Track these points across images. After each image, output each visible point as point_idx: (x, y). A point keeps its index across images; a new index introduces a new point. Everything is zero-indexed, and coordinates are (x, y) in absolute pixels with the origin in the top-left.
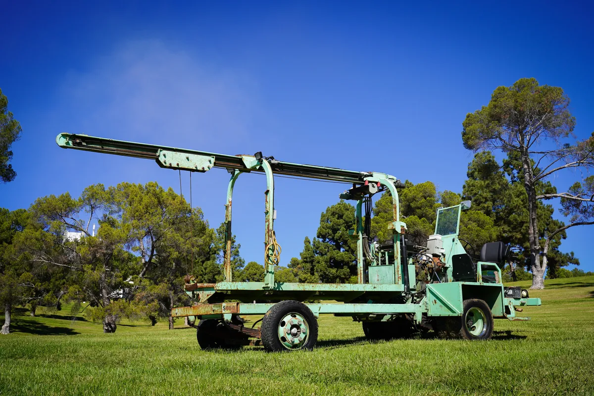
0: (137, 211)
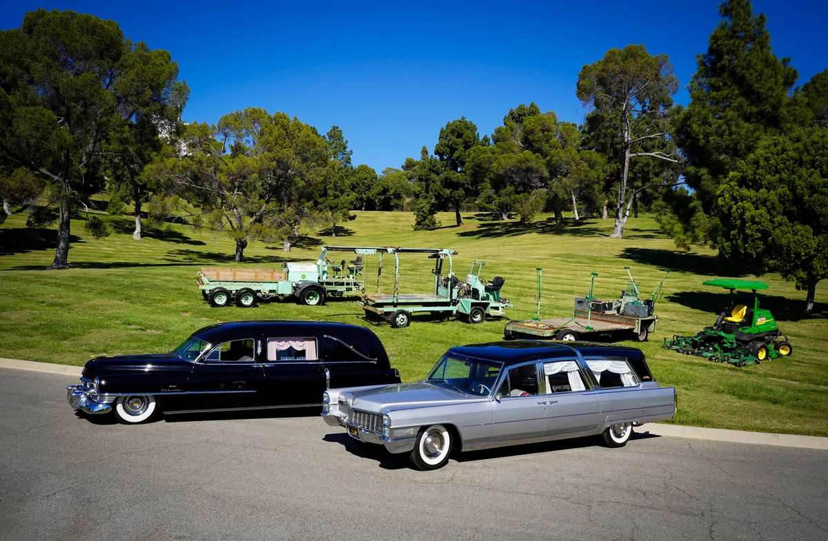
0: (269, 143)
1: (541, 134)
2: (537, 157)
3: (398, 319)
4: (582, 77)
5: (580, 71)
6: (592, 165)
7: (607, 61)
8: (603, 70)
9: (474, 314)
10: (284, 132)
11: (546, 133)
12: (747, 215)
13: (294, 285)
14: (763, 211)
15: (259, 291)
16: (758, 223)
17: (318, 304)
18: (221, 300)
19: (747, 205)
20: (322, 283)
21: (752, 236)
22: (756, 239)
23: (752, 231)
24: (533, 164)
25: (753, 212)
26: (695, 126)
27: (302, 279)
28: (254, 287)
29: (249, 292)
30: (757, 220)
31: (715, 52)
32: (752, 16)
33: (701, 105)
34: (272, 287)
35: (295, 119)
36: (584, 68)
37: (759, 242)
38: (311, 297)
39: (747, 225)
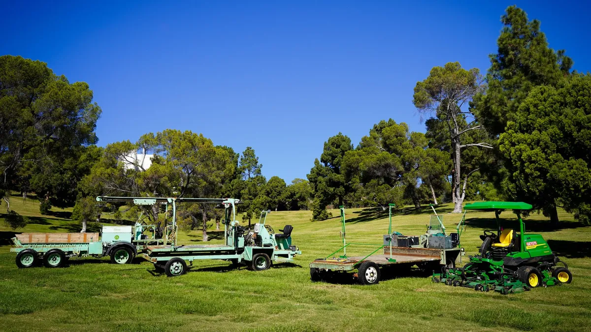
1: (395, 139)
2: (393, 155)
3: (172, 268)
4: (417, 90)
5: (415, 86)
6: (436, 160)
7: (432, 75)
8: (430, 82)
9: (258, 261)
10: (190, 145)
11: (399, 137)
12: (524, 155)
13: (105, 246)
14: (537, 150)
15: (70, 253)
16: (534, 162)
17: (127, 262)
18: (28, 262)
19: (523, 146)
20: (135, 243)
21: (532, 174)
22: (536, 177)
23: (531, 170)
24: (390, 161)
25: (529, 152)
26: (493, 107)
27: (115, 240)
28: (65, 249)
29: (59, 252)
30: (533, 159)
31: (503, 51)
32: (528, 22)
33: (497, 91)
34: (84, 248)
35: (201, 135)
36: (418, 84)
37: (539, 180)
38: (122, 257)
39: (526, 165)
